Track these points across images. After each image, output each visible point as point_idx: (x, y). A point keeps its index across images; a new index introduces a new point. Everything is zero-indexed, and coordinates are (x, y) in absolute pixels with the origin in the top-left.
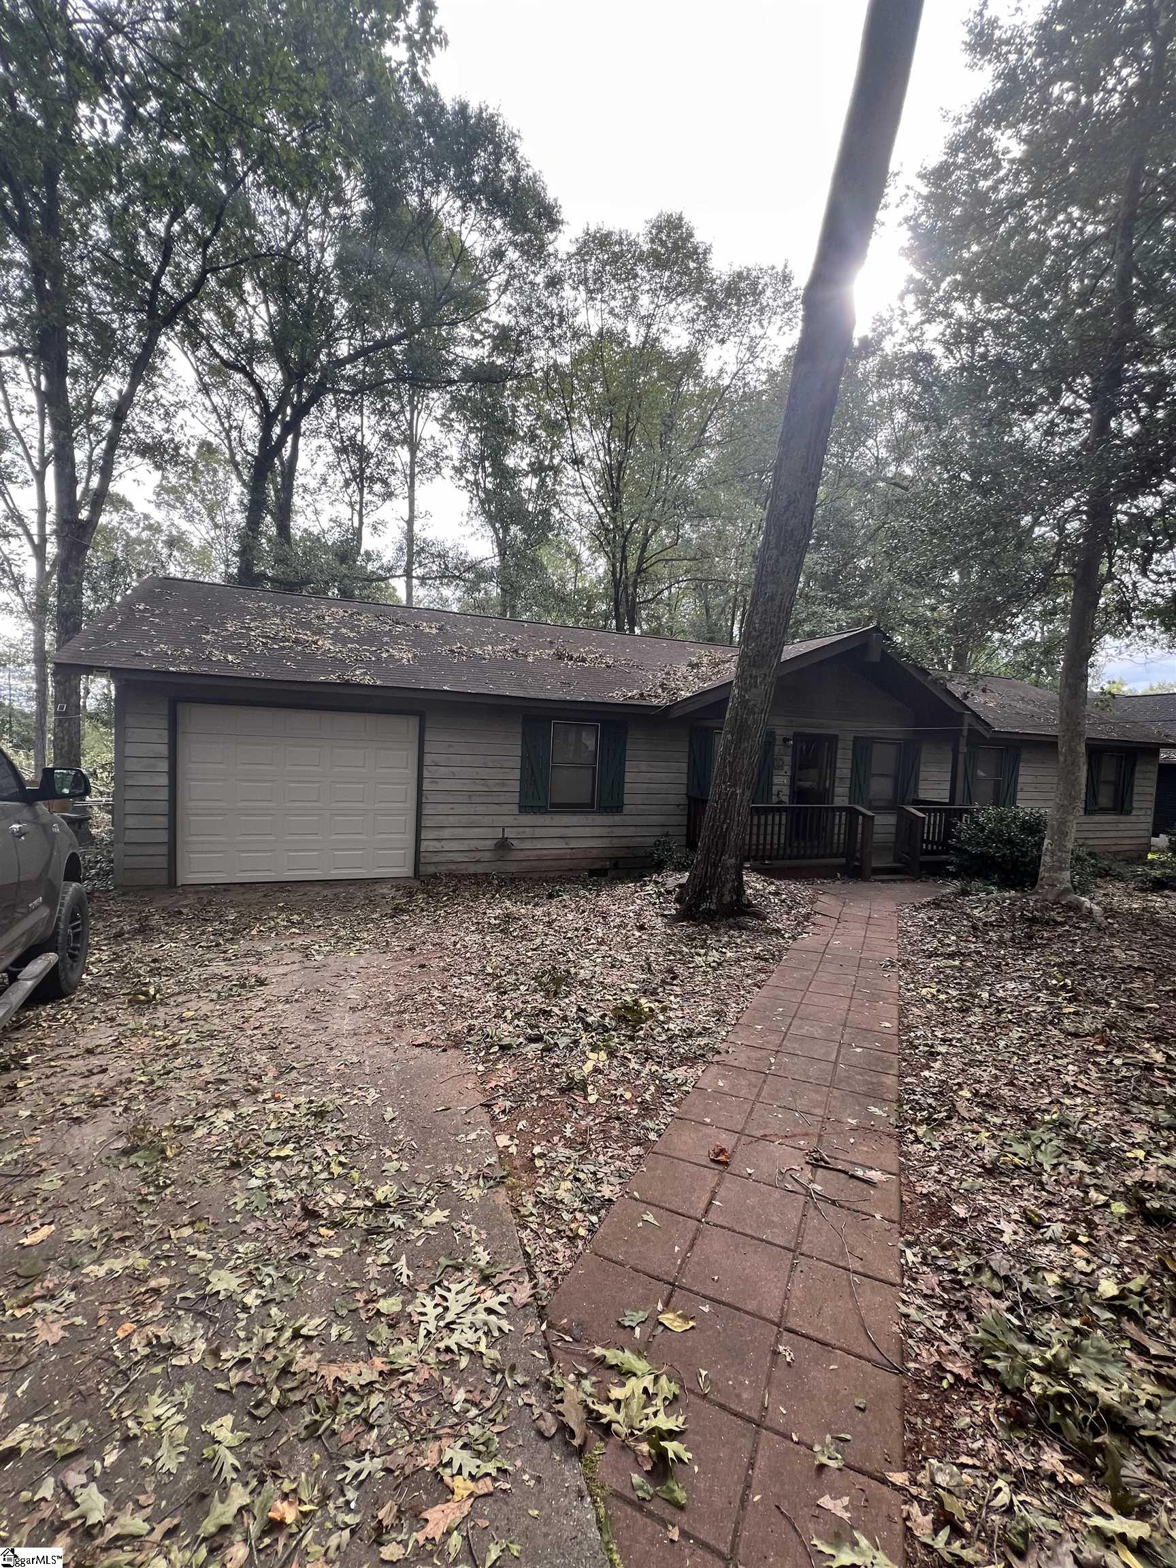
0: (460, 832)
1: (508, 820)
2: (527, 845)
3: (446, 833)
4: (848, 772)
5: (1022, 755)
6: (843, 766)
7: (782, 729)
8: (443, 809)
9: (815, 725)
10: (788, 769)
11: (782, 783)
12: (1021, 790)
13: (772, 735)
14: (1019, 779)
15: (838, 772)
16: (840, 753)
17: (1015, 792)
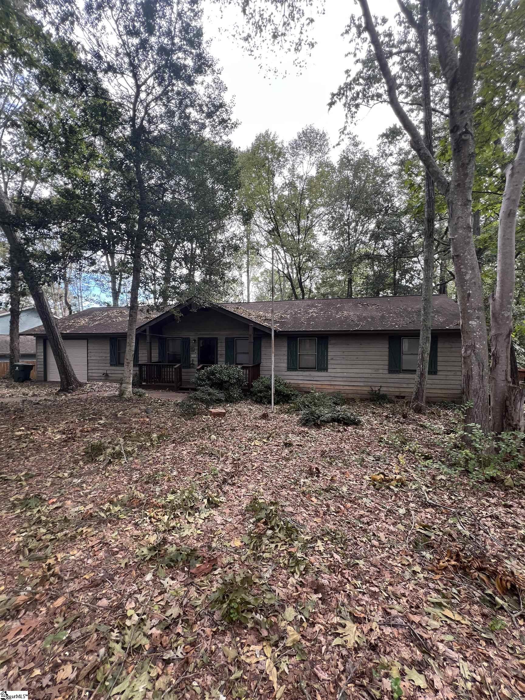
0: (97, 371)
1: (107, 368)
2: (113, 375)
3: (94, 371)
4: (224, 352)
5: (331, 341)
6: (221, 349)
7: (193, 336)
8: (93, 364)
9: (207, 334)
10: (196, 351)
11: (194, 356)
12: (332, 359)
13: (188, 339)
14: (329, 354)
15: (219, 352)
16: (219, 345)
17: (327, 360)
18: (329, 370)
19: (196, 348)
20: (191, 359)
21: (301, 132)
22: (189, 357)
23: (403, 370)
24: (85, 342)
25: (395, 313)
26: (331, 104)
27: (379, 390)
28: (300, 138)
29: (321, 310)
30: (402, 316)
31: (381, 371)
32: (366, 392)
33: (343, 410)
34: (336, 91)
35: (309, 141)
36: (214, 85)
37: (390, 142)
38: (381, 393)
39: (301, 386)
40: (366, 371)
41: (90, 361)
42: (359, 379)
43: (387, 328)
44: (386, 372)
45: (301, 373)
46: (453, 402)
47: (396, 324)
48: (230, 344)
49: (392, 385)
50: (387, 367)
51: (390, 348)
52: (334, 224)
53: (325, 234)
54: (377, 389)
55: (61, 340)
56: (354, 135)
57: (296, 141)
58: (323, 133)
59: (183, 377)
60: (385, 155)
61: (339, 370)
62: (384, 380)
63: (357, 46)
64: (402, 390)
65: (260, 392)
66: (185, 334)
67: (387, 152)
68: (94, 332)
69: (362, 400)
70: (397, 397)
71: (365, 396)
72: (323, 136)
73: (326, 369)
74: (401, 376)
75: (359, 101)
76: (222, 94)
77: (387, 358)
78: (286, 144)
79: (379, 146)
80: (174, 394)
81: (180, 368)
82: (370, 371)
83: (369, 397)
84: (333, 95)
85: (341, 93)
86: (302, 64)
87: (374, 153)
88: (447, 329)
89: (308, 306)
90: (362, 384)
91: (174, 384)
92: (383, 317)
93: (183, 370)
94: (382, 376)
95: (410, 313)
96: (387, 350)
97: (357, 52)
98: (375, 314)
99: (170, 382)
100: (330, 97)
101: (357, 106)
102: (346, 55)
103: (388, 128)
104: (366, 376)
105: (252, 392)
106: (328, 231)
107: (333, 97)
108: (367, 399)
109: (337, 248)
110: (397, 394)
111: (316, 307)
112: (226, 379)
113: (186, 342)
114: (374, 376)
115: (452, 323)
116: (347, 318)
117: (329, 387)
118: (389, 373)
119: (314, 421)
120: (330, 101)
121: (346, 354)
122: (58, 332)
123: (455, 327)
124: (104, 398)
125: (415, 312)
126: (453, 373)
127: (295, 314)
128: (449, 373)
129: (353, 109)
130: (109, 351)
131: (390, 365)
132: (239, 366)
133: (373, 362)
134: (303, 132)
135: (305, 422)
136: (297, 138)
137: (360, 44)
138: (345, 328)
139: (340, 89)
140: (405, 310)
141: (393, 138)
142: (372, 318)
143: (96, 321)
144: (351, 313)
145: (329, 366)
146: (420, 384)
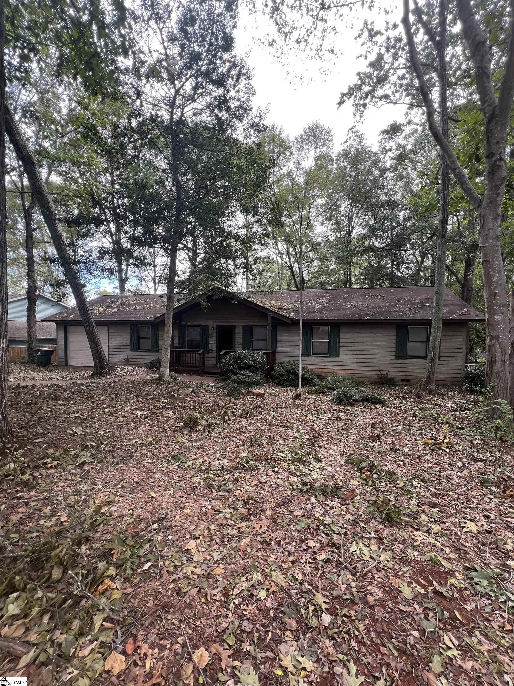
0: (117, 356)
1: (128, 353)
2: (134, 360)
4: (241, 339)
5: (343, 329)
6: (239, 336)
7: (211, 324)
8: (113, 350)
9: (225, 322)
10: (215, 338)
11: (213, 343)
12: (343, 346)
13: (207, 326)
14: (341, 341)
15: (236, 339)
16: (237, 332)
17: (339, 346)
18: (341, 356)
19: (215, 335)
20: (210, 345)
21: (307, 127)
22: (208, 344)
23: (409, 356)
24: (106, 328)
25: (400, 303)
26: (341, 103)
27: (387, 374)
28: (305, 133)
29: (330, 300)
30: (407, 307)
31: (389, 357)
32: (375, 376)
33: (368, 391)
34: (346, 91)
35: (315, 136)
36: (244, 90)
37: (390, 138)
38: (389, 377)
39: (315, 370)
40: (374, 357)
41: (110, 347)
42: (368, 365)
43: (396, 317)
44: (394, 357)
45: (314, 359)
46: (454, 385)
47: (404, 314)
48: (247, 330)
49: (398, 370)
50: (394, 353)
51: (397, 336)
52: (331, 215)
53: (322, 224)
54: (385, 373)
55: (95, 326)
56: (361, 133)
57: (302, 136)
58: (329, 129)
59: (206, 362)
60: (385, 150)
61: (349, 356)
62: (392, 365)
63: (369, 50)
64: (407, 374)
65: (282, 375)
66: (203, 322)
67: (387, 148)
68: (116, 319)
69: (372, 383)
70: (403, 381)
71: (373, 380)
72: (329, 131)
73: (337, 355)
74: (407, 361)
75: (368, 101)
76: (251, 98)
77: (394, 345)
78: (292, 139)
79: (381, 142)
80: (199, 377)
81: (203, 353)
82: (378, 357)
83: (377, 380)
84: (343, 95)
85: (350, 93)
86: (326, 73)
87: (375, 148)
88: (451, 319)
89: (317, 295)
90: (371, 369)
91: (197, 369)
92: (389, 307)
93: (206, 355)
94: (389, 361)
95: (414, 303)
96: (395, 338)
97: (368, 54)
98: (382, 304)
99: (193, 367)
100: (340, 96)
101: (364, 105)
102: (358, 57)
103: (389, 124)
104: (375, 361)
105: (273, 376)
106: (325, 222)
107: (343, 97)
108: (376, 383)
109: (333, 238)
110: (403, 378)
111: (325, 297)
112: (252, 364)
113: (205, 329)
114: (381, 361)
115: (454, 314)
116: (356, 307)
117: (340, 372)
118: (396, 359)
119: (347, 400)
120: (339, 100)
121: (356, 341)
122: (93, 319)
123: (458, 318)
124: (147, 380)
125: (419, 302)
126: (454, 359)
127: (306, 304)
128: (451, 359)
129: (362, 109)
130: (129, 338)
131: (397, 352)
132: (262, 352)
133: (381, 349)
134: (309, 127)
135: (340, 402)
136: (303, 133)
137: (371, 47)
138: (356, 317)
139: (350, 88)
140: (409, 300)
141: (393, 133)
142: (380, 308)
143: (113, 308)
144: (360, 303)
145: (341, 352)
146: (431, 368)
